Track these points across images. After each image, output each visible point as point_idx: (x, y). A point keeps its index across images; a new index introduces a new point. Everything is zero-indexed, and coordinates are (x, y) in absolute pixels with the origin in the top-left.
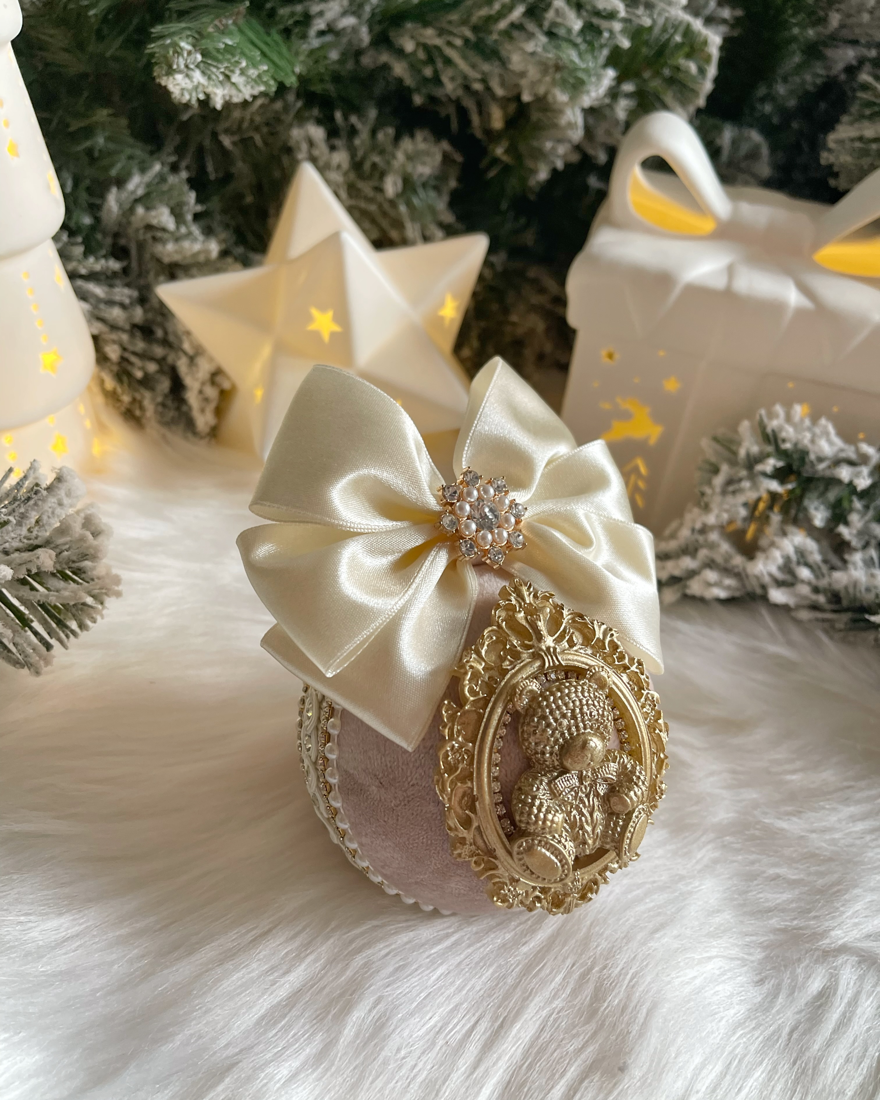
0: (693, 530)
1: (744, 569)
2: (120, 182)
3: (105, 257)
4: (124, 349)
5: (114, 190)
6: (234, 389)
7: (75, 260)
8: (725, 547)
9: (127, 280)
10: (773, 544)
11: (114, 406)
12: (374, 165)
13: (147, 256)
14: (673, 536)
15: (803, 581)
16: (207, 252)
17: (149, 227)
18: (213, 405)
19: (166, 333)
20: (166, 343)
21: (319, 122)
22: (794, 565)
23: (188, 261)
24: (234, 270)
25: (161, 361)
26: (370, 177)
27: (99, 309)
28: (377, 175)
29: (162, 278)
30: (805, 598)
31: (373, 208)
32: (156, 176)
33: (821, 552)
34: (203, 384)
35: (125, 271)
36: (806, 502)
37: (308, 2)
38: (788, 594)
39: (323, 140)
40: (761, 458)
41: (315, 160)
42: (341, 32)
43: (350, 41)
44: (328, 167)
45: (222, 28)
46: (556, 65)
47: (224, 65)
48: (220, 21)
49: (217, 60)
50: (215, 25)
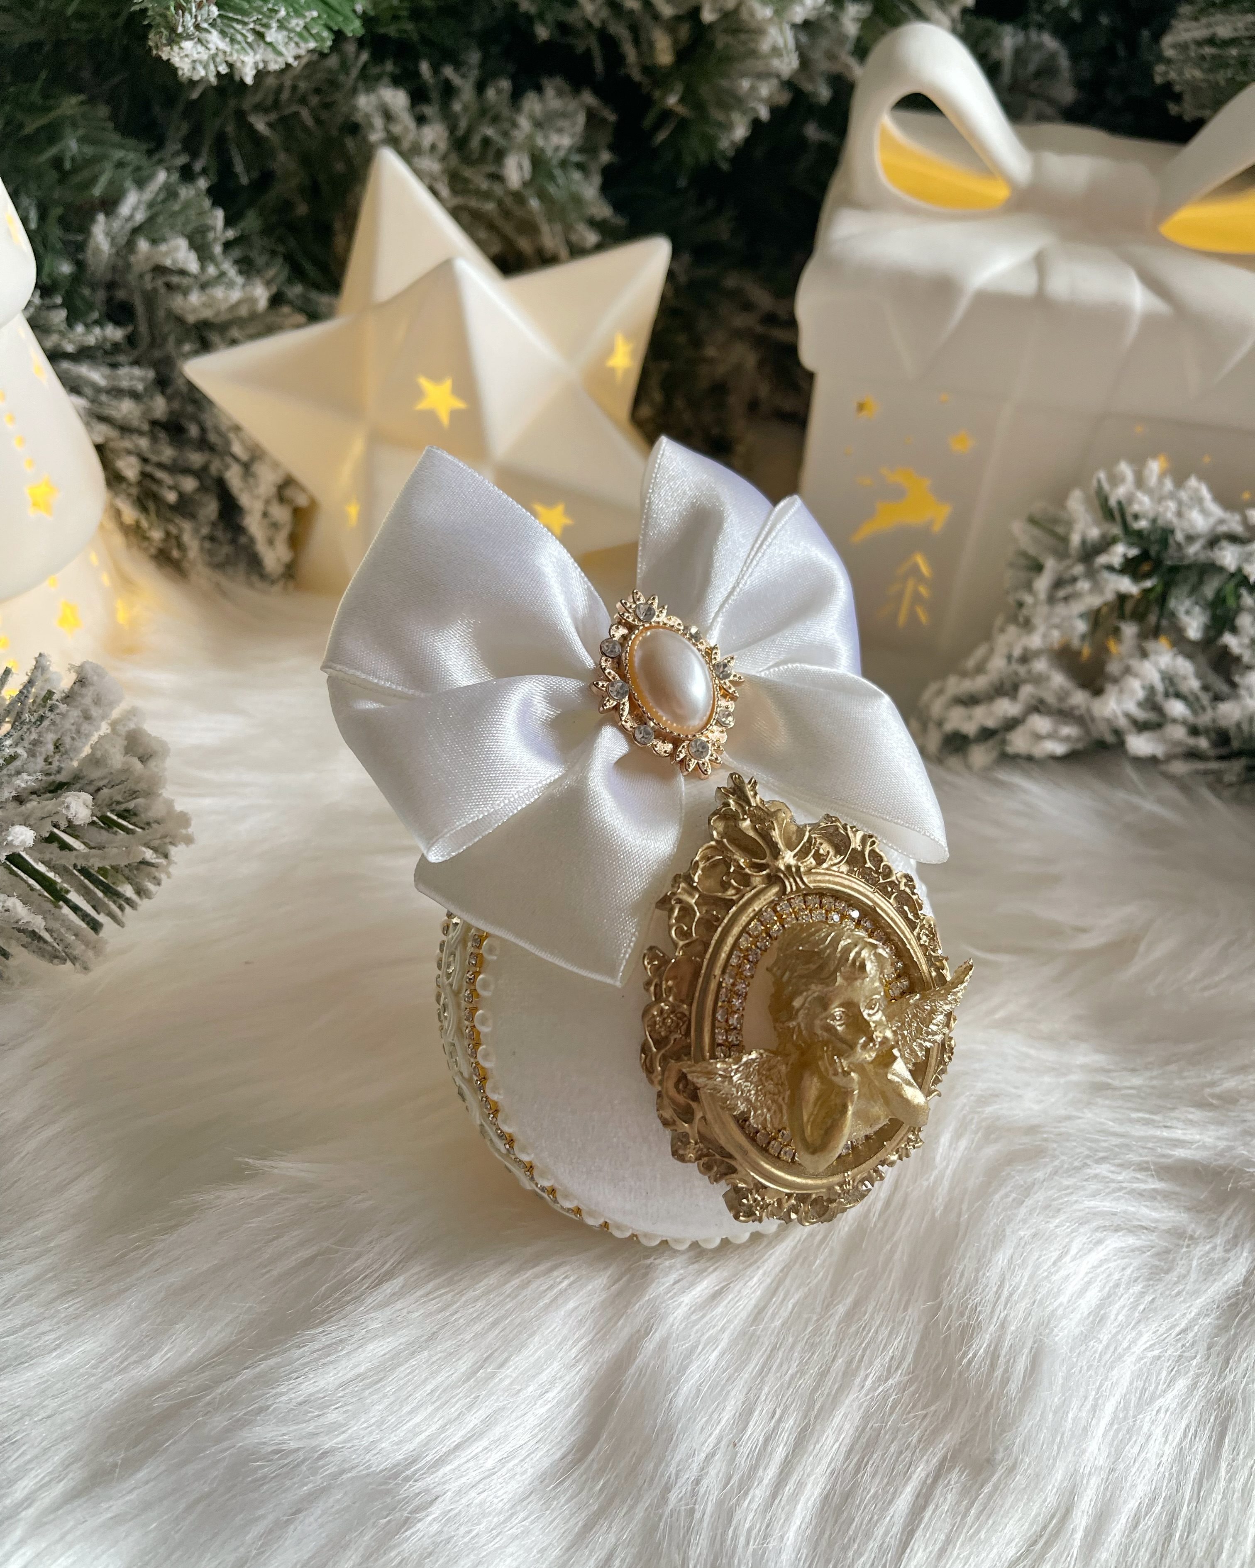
0: (1009, 658)
1: (1088, 710)
2: (109, 205)
3: (98, 323)
4: (145, 460)
5: (101, 218)
6: (313, 504)
7: (55, 332)
8: (1058, 679)
9: (136, 353)
10: (1127, 671)
11: (139, 547)
12: (486, 142)
13: (161, 313)
14: (980, 669)
15: (1174, 721)
16: (252, 301)
17: (159, 270)
18: (285, 533)
19: (203, 430)
20: (203, 444)
21: (397, 81)
22: (1160, 698)
24: (295, 328)
25: (200, 474)
26: (482, 159)
27: (101, 404)
28: (491, 154)
29: (187, 347)
30: (1179, 743)
31: (490, 207)
32: (160, 189)
33: (1199, 676)
34: (267, 502)
35: (131, 340)
36: (1172, 603)
38: (1154, 740)
39: (405, 108)
40: (1104, 545)
41: (396, 140)
44: (417, 151)
47: (254, 18)
49: (241, 11)
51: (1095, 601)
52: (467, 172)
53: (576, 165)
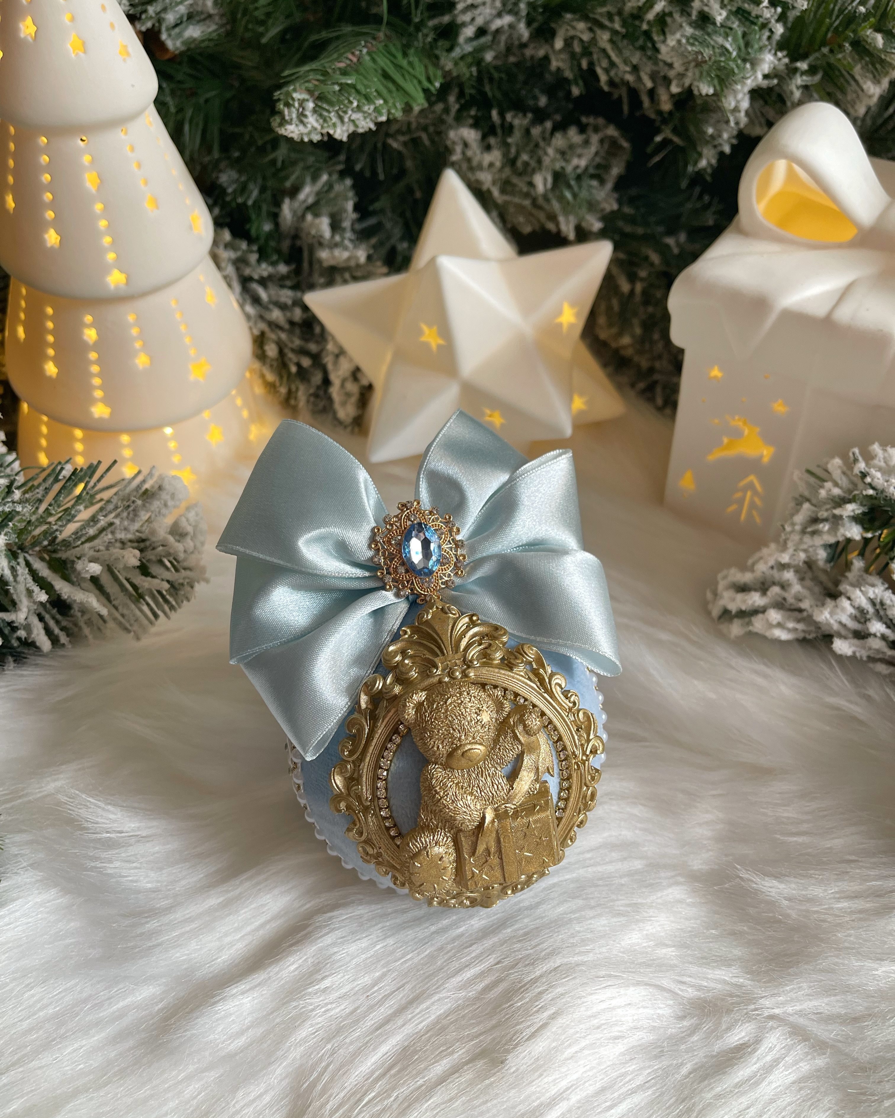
1: (813, 615)
2: (294, 192)
3: (276, 262)
5: (288, 200)
7: (248, 266)
8: (797, 588)
11: (273, 396)
12: (525, 163)
14: (752, 568)
15: (875, 635)
16: (357, 258)
18: (354, 399)
21: (474, 124)
22: (867, 618)
23: (343, 265)
25: (313, 356)
26: (523, 173)
28: (528, 172)
34: (345, 379)
35: (297, 272)
37: (456, 12)
38: (857, 646)
39: (476, 140)
40: (841, 502)
41: (469, 160)
42: (498, 31)
43: (510, 37)
44: (480, 167)
45: (355, 60)
46: (695, 60)
47: (337, 108)
48: (353, 54)
49: (331, 103)
50: (347, 58)
51: (832, 540)
52: (515, 180)
53: (593, 176)
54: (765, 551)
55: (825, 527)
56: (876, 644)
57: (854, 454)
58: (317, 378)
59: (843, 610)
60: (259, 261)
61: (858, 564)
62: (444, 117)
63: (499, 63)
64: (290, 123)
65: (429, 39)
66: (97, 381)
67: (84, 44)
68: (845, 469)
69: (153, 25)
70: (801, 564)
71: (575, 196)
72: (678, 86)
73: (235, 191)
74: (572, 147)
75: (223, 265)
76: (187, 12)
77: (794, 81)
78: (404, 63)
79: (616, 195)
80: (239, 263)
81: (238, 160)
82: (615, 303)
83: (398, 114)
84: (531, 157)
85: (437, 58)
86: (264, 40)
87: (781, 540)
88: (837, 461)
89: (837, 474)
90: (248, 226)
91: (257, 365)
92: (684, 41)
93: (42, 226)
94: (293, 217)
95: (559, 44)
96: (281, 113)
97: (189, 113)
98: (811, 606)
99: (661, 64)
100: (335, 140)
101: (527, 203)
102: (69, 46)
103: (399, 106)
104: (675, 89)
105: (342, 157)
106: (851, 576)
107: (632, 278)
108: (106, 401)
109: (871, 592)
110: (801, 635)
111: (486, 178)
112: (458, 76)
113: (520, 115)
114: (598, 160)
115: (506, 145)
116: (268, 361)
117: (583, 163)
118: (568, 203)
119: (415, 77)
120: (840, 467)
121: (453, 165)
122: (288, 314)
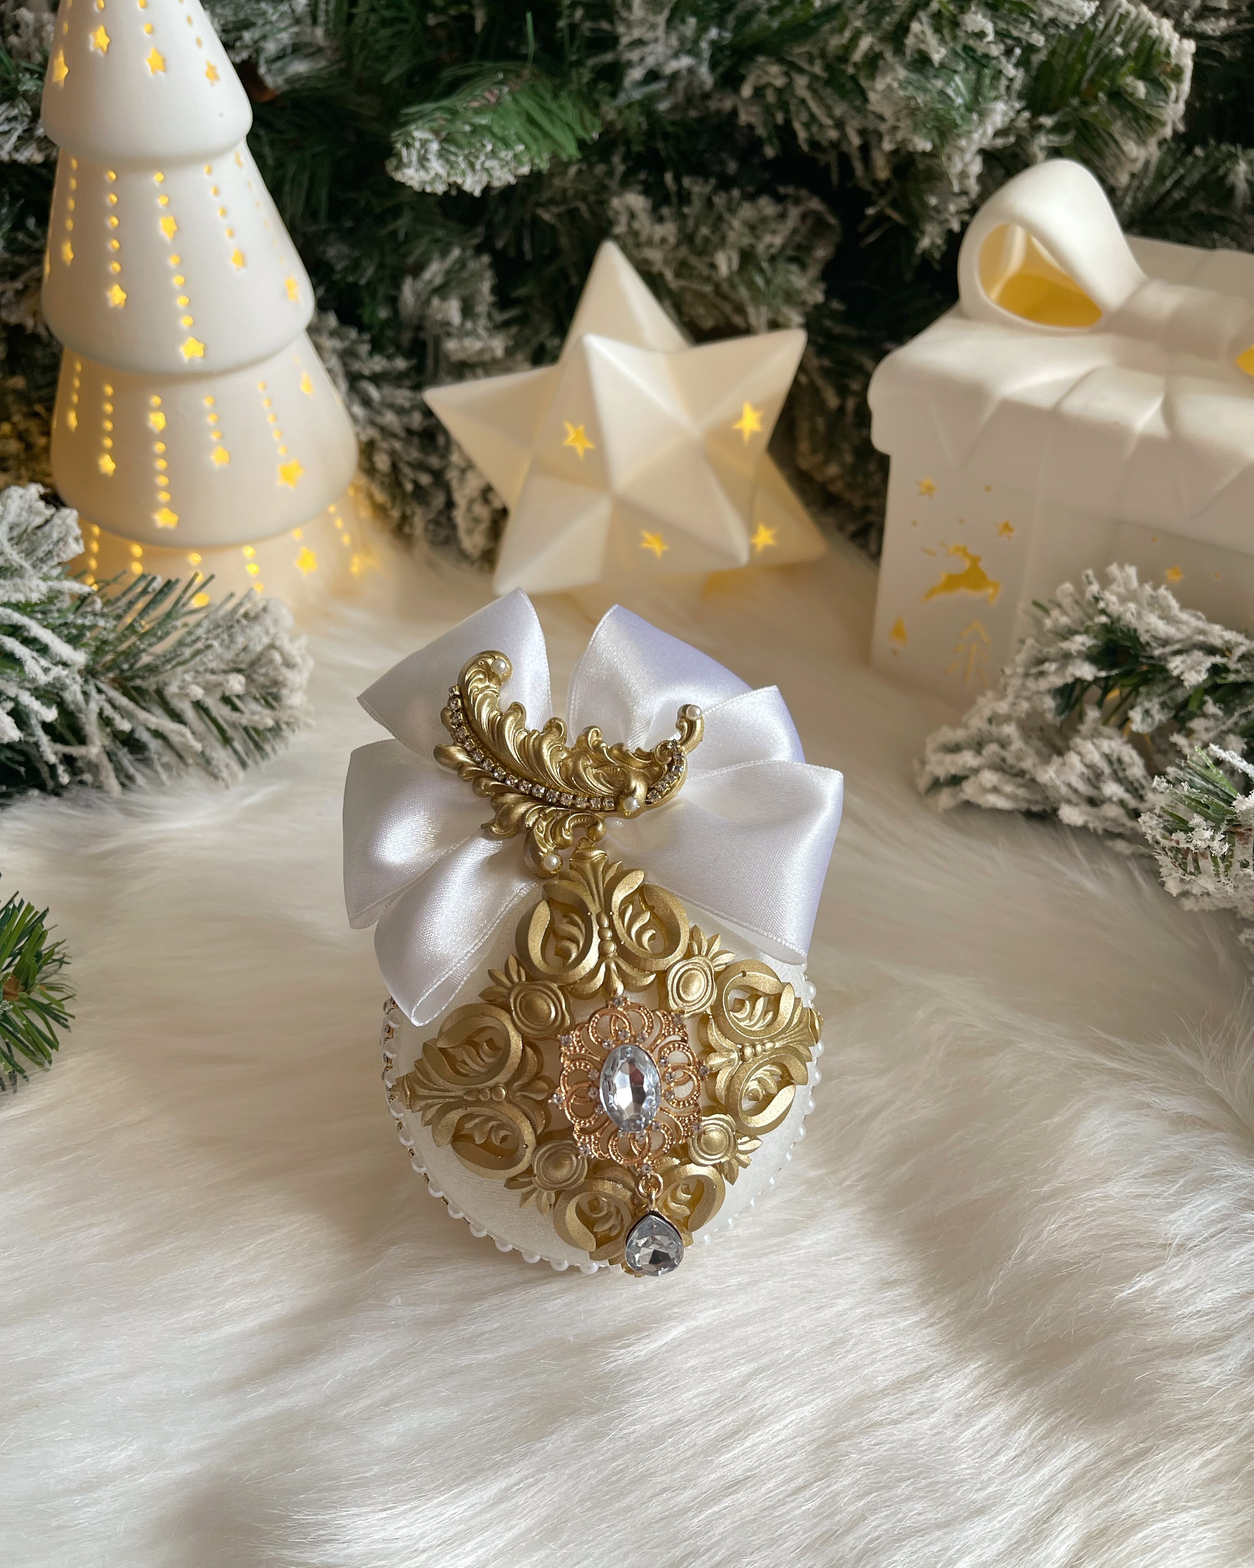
1: (1036, 774)
2: (417, 270)
3: (394, 355)
4: (396, 459)
5: (410, 279)
7: (358, 360)
8: (1018, 744)
11: (382, 521)
12: (705, 239)
13: (440, 351)
14: (966, 723)
15: (1111, 801)
16: (492, 350)
17: (440, 322)
18: (484, 526)
21: (643, 189)
23: (475, 359)
24: (523, 370)
25: (434, 473)
26: (702, 252)
28: (709, 250)
30: (1114, 820)
32: (456, 262)
34: (473, 501)
35: (418, 369)
37: (620, 48)
38: (1088, 814)
39: (645, 210)
40: (1068, 633)
41: (636, 234)
42: (675, 76)
43: (690, 84)
44: (650, 243)
45: (493, 99)
46: (907, 107)
47: (466, 152)
48: (491, 92)
49: (459, 146)
50: (484, 97)
51: (1058, 681)
52: (694, 261)
53: (792, 260)
54: (981, 700)
55: (1051, 667)
56: (1112, 811)
57: (1087, 577)
58: (439, 501)
59: (1072, 767)
60: (371, 353)
61: (1093, 714)
62: (607, 181)
63: (677, 117)
64: (408, 165)
65: (585, 79)
66: (162, 481)
67: (164, 61)
68: (1077, 597)
69: (250, 57)
70: (1023, 716)
71: (768, 282)
72: (891, 142)
73: (345, 269)
74: (764, 220)
75: (327, 356)
76: (290, 42)
77: (1036, 141)
78: (554, 107)
79: (822, 286)
80: (347, 355)
81: (351, 231)
82: (821, 423)
83: (544, 165)
84: (713, 232)
85: (597, 105)
86: (387, 80)
87: (1000, 686)
88: (1068, 587)
89: (1067, 602)
90: (359, 312)
91: (363, 481)
92: (895, 85)
93: (104, 281)
94: (416, 301)
95: (747, 91)
96: (399, 156)
97: (291, 168)
98: (1034, 765)
99: (871, 117)
100: (464, 192)
101: (708, 289)
102: (147, 63)
103: (546, 156)
104: (887, 146)
105: (480, 230)
106: (1084, 728)
107: (843, 391)
108: (173, 506)
109: (1106, 745)
110: (1024, 806)
111: (655, 255)
112: (624, 130)
113: (701, 180)
114: (798, 239)
115: (682, 217)
116: (378, 476)
117: (778, 240)
118: (759, 290)
119: (568, 125)
120: (1071, 594)
121: (617, 239)
122: (406, 420)
